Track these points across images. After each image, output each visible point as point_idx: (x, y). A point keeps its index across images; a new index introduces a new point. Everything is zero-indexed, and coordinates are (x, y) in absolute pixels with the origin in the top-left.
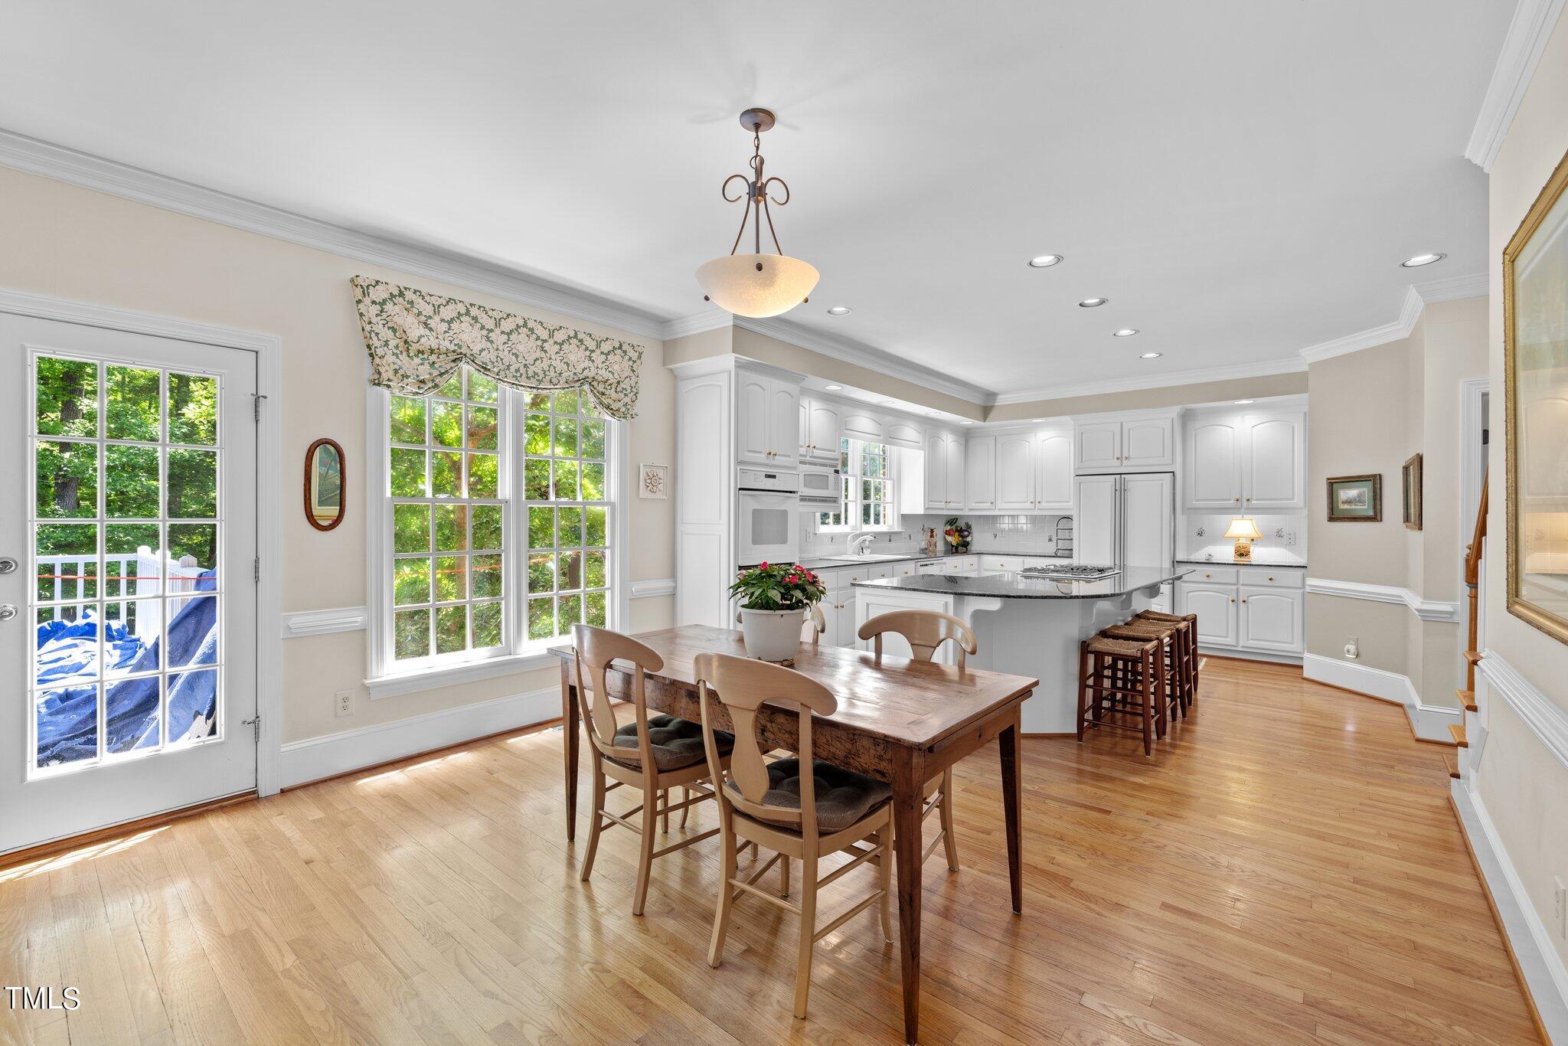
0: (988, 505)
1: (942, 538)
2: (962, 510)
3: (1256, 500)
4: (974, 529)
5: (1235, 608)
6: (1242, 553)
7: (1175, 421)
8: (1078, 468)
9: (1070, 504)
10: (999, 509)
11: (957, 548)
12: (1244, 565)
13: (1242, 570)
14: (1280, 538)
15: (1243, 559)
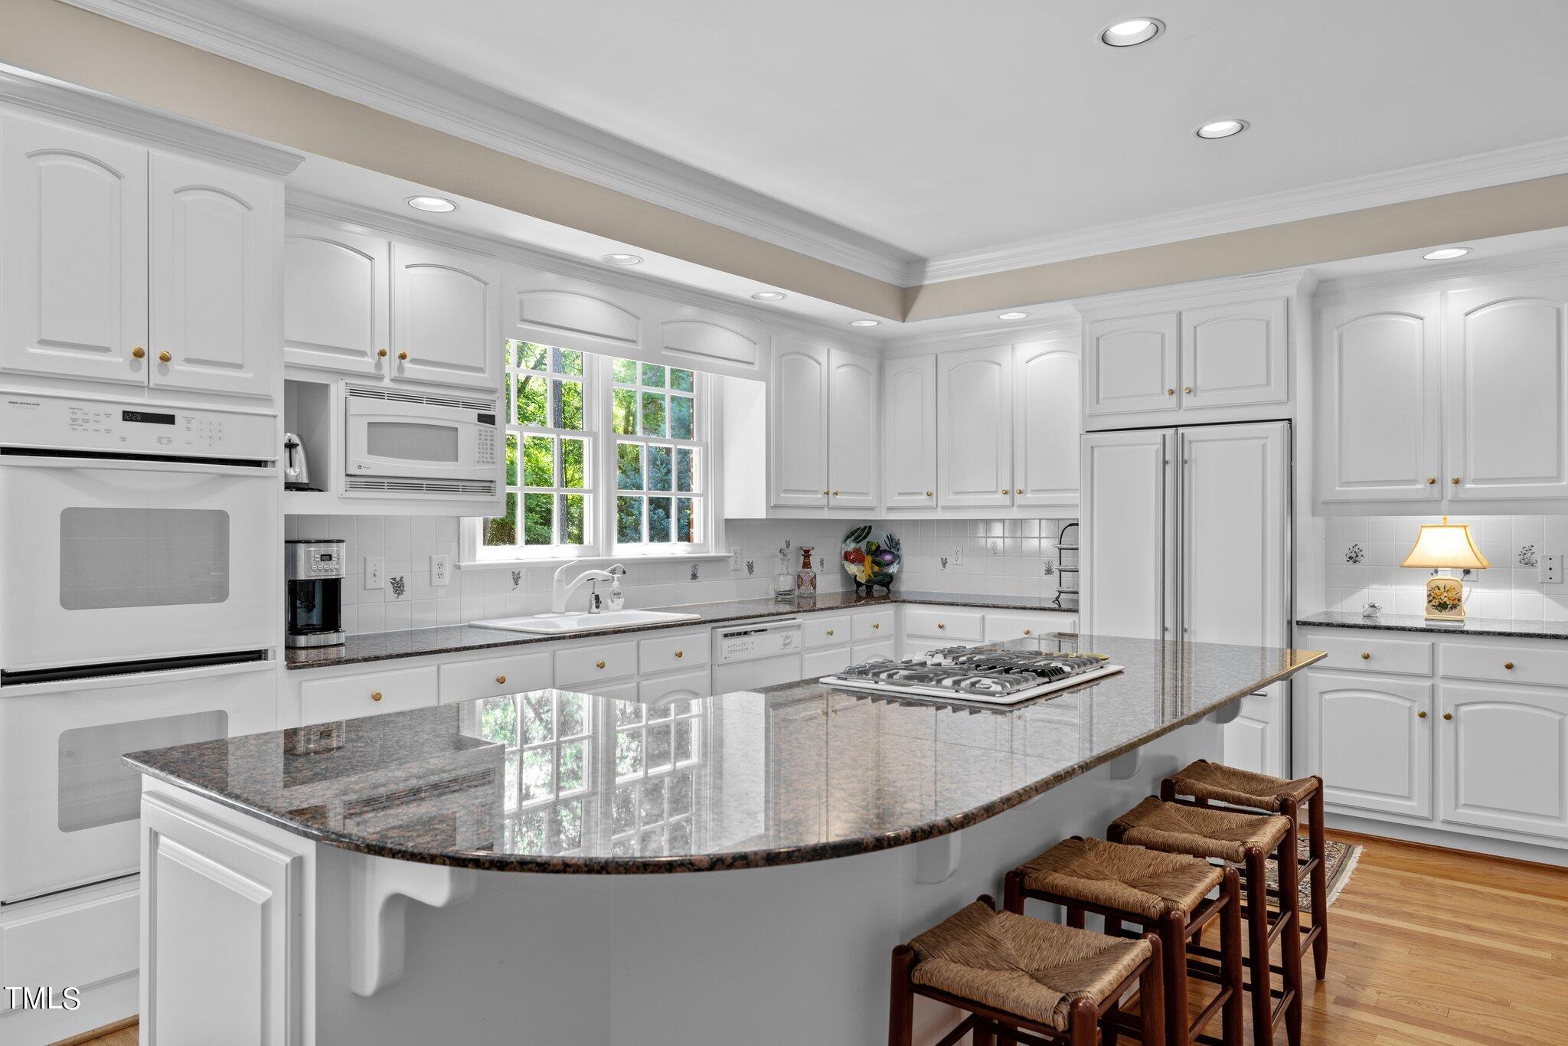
0: (922, 500)
1: (838, 567)
2: (872, 509)
3: (1476, 481)
4: (905, 550)
5: (1426, 733)
6: (1443, 602)
7: (1295, 306)
8: (1091, 416)
9: (1074, 497)
10: (944, 508)
11: (869, 589)
12: (1447, 631)
13: (1444, 643)
14: (1529, 569)
15: (1446, 615)
